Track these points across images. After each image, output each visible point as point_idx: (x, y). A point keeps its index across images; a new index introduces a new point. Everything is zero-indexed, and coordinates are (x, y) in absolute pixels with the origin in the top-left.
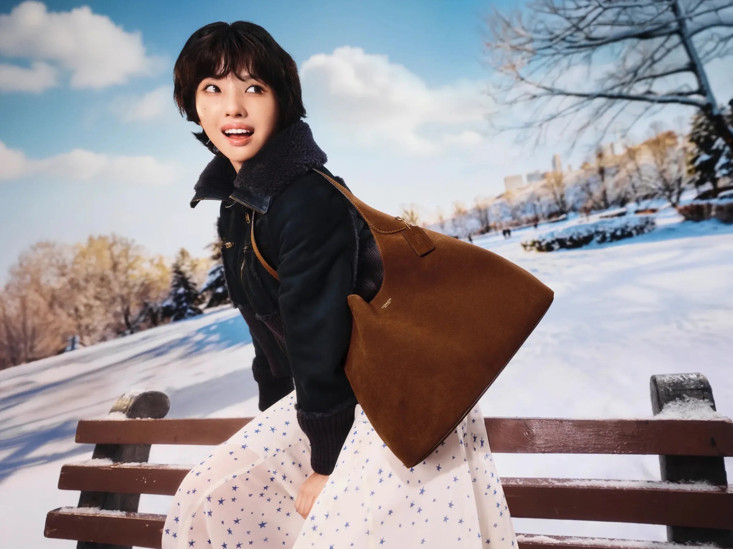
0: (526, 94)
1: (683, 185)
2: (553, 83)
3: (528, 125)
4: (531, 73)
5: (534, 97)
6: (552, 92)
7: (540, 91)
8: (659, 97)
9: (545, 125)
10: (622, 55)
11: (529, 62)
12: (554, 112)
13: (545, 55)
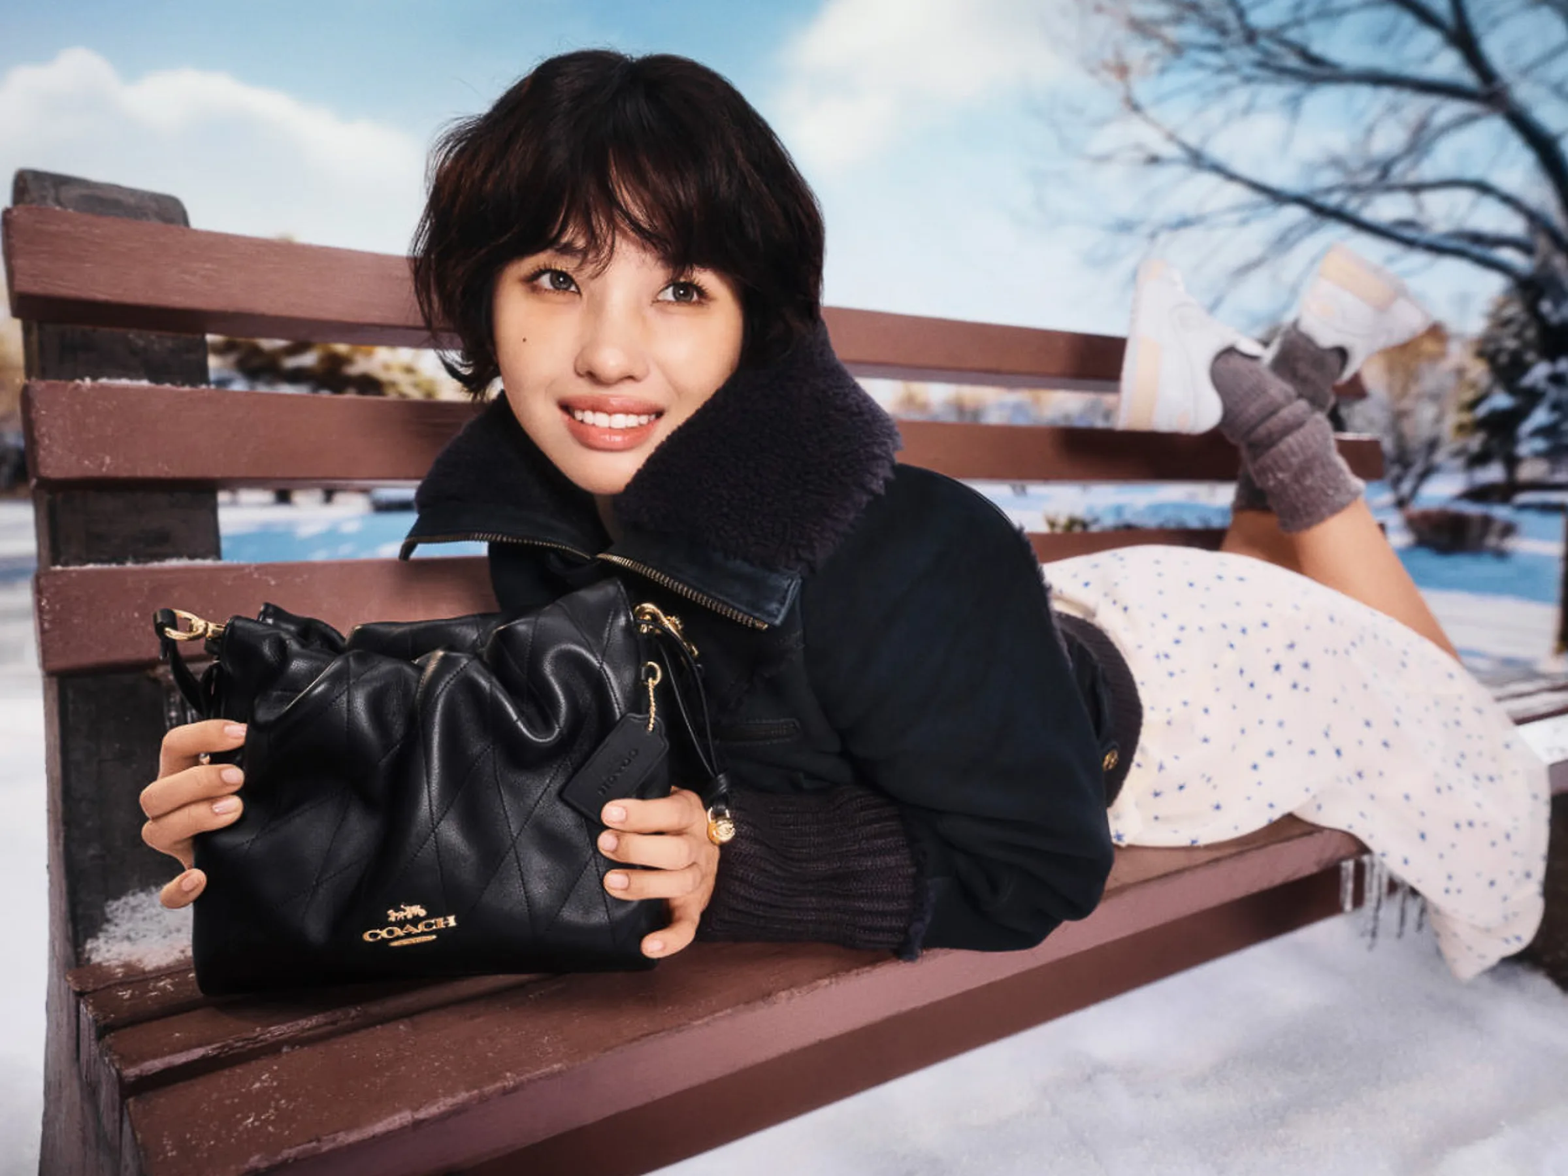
0: (1139, 146)
1: (1440, 457)
2: (1205, 139)
3: (1125, 227)
4: (1160, 100)
5: (1154, 160)
6: (1197, 160)
7: (1169, 150)
8: (1426, 237)
9: (1163, 237)
10: (1368, 119)
11: (1163, 71)
12: (1190, 211)
13: (1200, 65)
